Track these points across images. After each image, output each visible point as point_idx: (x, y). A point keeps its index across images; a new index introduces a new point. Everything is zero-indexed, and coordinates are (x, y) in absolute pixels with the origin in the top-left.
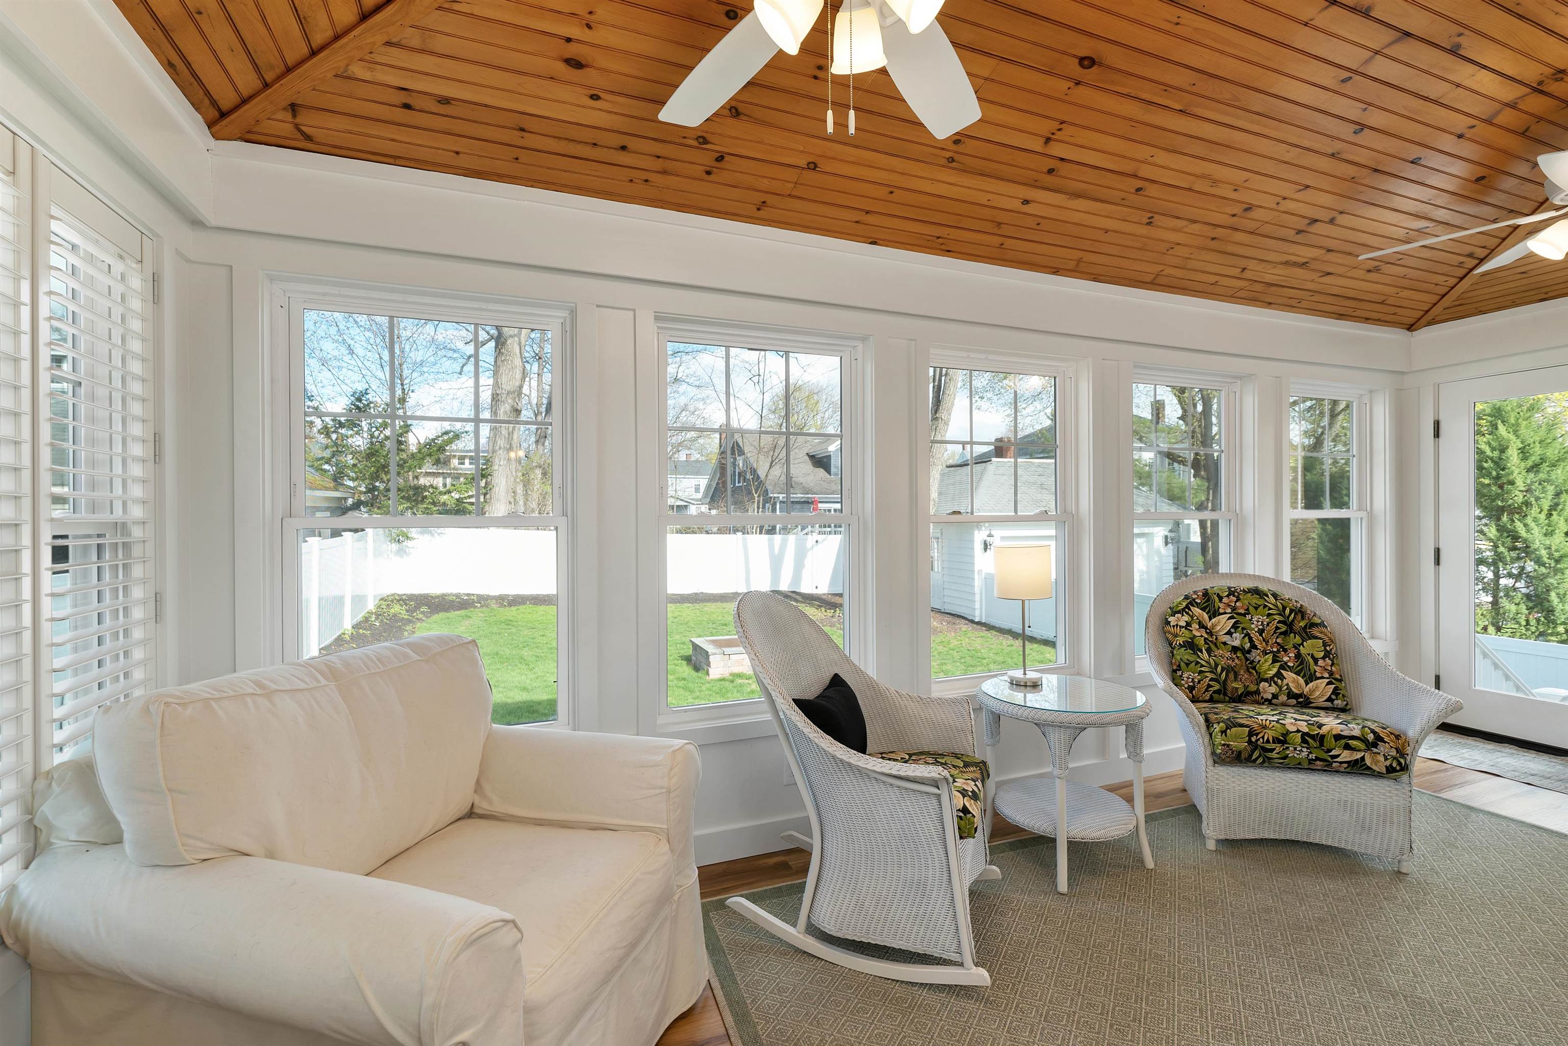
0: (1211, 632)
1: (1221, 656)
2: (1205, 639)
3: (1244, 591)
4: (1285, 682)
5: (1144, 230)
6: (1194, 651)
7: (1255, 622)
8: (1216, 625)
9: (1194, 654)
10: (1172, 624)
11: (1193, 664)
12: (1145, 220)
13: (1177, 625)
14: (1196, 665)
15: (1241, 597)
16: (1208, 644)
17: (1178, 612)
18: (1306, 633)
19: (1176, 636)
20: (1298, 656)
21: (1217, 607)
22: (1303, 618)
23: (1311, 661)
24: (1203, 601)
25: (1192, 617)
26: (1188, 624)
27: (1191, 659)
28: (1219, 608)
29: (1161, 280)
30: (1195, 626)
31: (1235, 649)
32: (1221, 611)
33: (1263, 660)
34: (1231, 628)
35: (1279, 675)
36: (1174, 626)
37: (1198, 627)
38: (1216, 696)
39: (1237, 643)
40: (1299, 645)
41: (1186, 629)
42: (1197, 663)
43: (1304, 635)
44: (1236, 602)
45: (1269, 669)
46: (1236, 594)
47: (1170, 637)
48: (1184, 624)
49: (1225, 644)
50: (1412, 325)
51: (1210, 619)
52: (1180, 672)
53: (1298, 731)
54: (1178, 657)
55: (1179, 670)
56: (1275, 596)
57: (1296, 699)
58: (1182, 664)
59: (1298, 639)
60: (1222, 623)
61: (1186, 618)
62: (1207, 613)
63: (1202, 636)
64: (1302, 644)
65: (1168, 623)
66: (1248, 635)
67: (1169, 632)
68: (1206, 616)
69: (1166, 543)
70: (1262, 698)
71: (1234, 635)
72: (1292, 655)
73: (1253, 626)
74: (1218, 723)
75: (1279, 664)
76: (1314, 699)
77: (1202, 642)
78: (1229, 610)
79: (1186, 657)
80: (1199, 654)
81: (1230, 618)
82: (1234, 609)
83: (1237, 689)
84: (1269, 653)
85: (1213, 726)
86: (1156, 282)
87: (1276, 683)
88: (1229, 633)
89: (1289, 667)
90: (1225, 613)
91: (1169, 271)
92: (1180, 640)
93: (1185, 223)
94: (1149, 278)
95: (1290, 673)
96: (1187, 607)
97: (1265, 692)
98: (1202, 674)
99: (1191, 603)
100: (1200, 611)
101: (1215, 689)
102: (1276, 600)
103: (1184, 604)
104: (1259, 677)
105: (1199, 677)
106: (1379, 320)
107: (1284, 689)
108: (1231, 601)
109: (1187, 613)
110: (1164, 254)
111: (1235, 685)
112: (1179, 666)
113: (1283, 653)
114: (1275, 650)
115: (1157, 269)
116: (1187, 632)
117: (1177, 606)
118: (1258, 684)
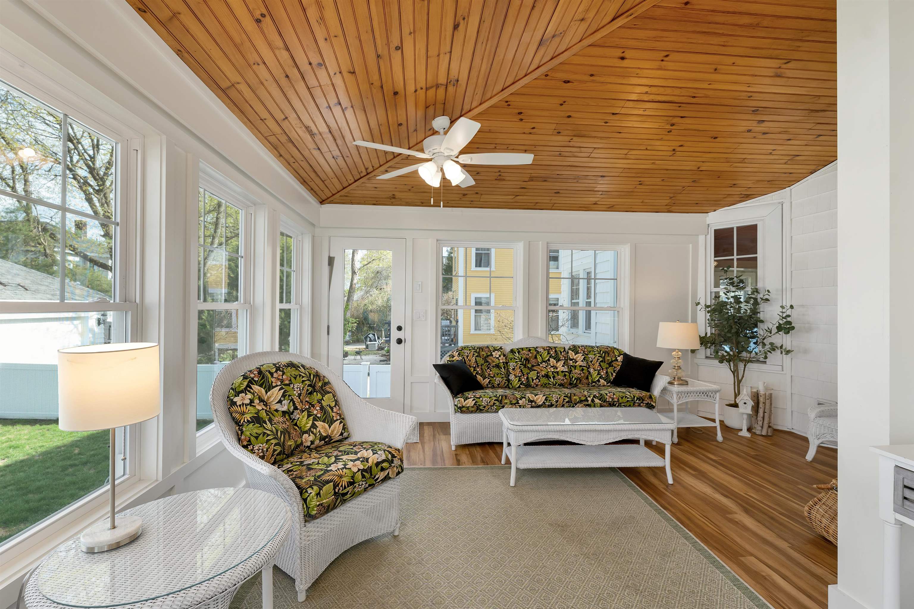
0: (266, 403)
1: (278, 422)
2: (266, 411)
3: (285, 366)
4: (318, 429)
5: (249, 25)
6: (260, 424)
7: (296, 389)
8: (270, 397)
9: (261, 426)
10: (238, 404)
11: (261, 435)
12: (257, 15)
13: (243, 404)
14: (263, 436)
15: (285, 371)
16: (269, 415)
17: (242, 392)
18: (323, 390)
19: (243, 414)
20: (322, 408)
21: (270, 382)
22: (320, 380)
23: (330, 410)
24: (260, 379)
25: (253, 394)
26: (252, 401)
27: (259, 432)
28: (272, 382)
29: (233, 93)
30: (257, 401)
31: (284, 413)
32: (274, 384)
33: (301, 417)
34: (282, 397)
35: (314, 426)
36: (240, 406)
37: (258, 402)
38: (279, 458)
39: (285, 408)
40: (321, 400)
41: (251, 405)
42: (264, 433)
43: (322, 392)
44: (282, 376)
45: (307, 423)
46: (281, 369)
47: (237, 416)
48: (248, 401)
49: (277, 411)
50: (323, 201)
51: (266, 393)
52: (251, 446)
53: (359, 470)
54: (248, 433)
55: (250, 445)
56: (303, 366)
57: (324, 440)
58: (253, 439)
59: (319, 396)
60: (275, 394)
61: (249, 396)
62: (264, 389)
63: (263, 409)
64: (323, 399)
65: (234, 403)
66: (292, 400)
67: (237, 412)
68: (263, 391)
69: (99, 324)
70: (305, 446)
71: (283, 402)
72: (318, 408)
73: (295, 392)
74: (311, 487)
75: (312, 417)
76: (334, 437)
77: (265, 414)
78: (279, 383)
79: (255, 431)
80: (265, 425)
81: (280, 389)
82: (282, 381)
83: (291, 445)
84: (304, 411)
85: (307, 492)
86: (228, 92)
87: (312, 433)
88: (280, 402)
89: (318, 417)
90: (277, 386)
91: (243, 87)
92: (248, 417)
93: (280, 44)
94: (224, 84)
95: (320, 422)
96: (248, 386)
97: (306, 441)
98: (269, 443)
99: (250, 382)
100: (259, 388)
101: (278, 451)
102: (305, 369)
103: (245, 383)
104: (301, 431)
105: (267, 446)
106: (315, 192)
107: (317, 435)
108: (279, 376)
109: (249, 391)
110: (250, 65)
111: (289, 443)
112: (249, 441)
113: (312, 408)
114: (307, 407)
115: (234, 77)
116: (251, 408)
117: (239, 386)
118: (301, 437)
